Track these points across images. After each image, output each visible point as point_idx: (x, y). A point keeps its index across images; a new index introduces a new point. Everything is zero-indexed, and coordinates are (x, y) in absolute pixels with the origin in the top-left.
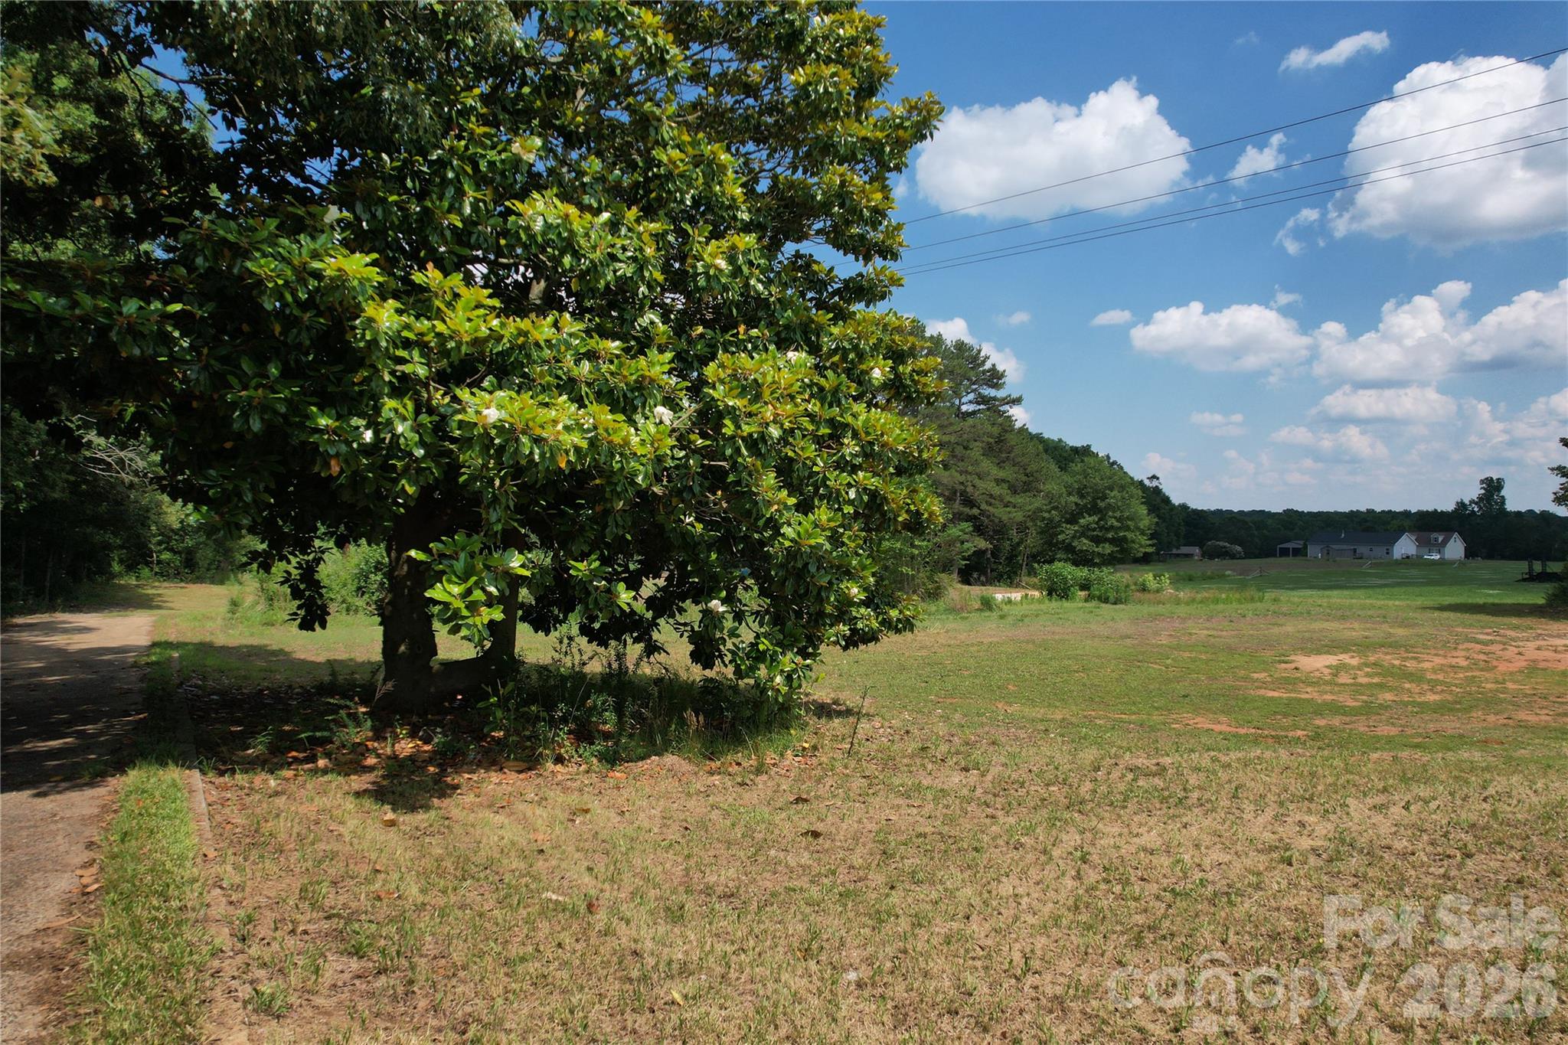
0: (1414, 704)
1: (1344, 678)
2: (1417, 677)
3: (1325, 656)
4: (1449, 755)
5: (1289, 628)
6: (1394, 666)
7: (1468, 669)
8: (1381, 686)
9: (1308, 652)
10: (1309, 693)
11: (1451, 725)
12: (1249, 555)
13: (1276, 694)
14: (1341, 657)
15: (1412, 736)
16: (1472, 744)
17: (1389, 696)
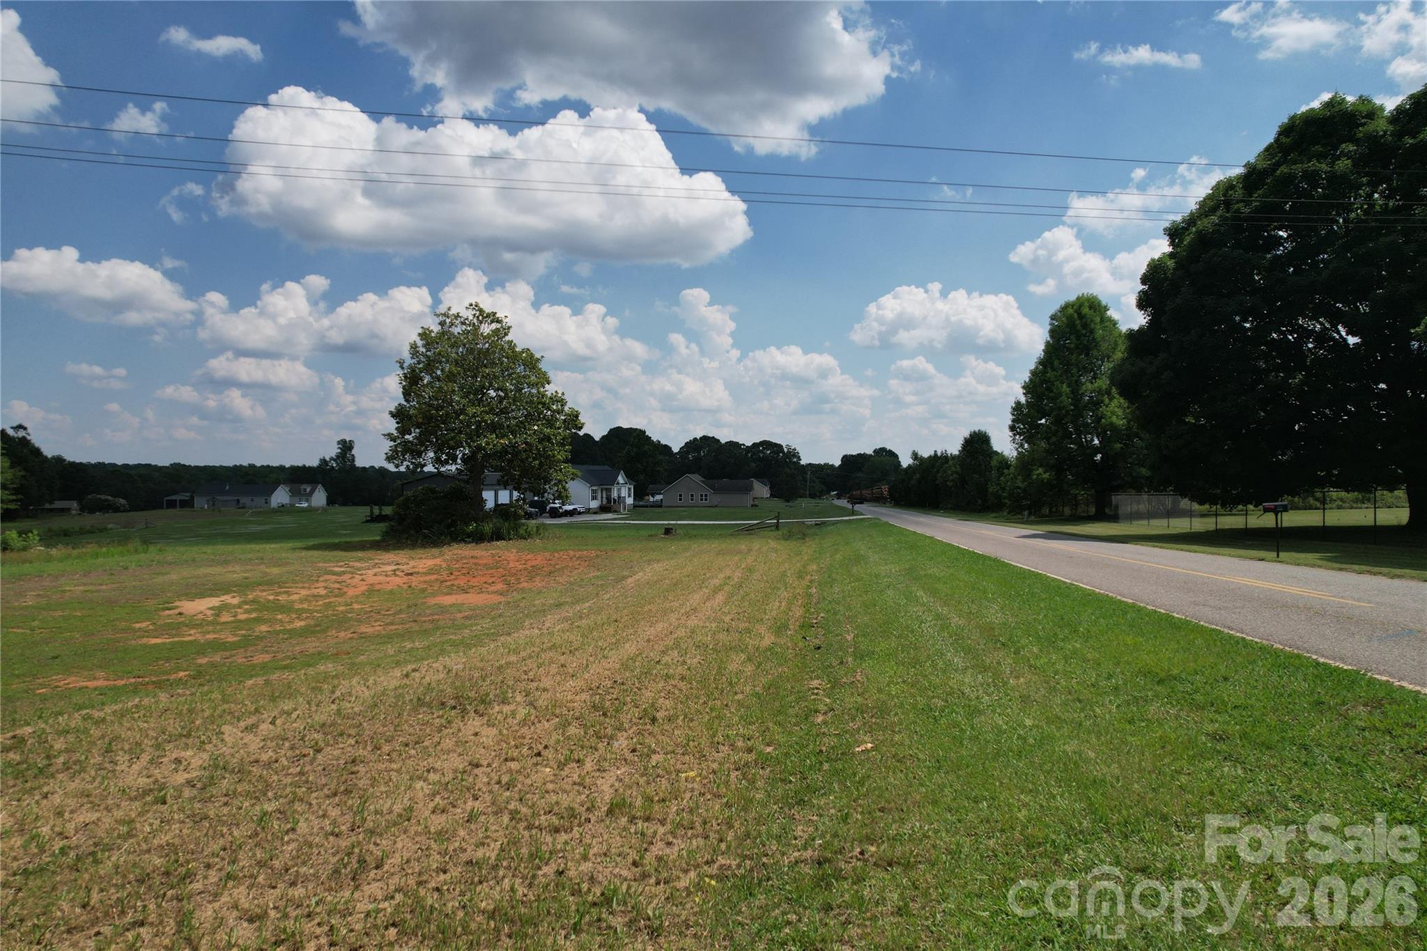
0: (285, 631)
1: (226, 617)
2: (287, 609)
3: (208, 600)
4: (311, 671)
5: (174, 577)
6: (269, 601)
7: (327, 596)
8: (258, 620)
9: (191, 597)
10: (192, 635)
11: (312, 645)
12: (134, 508)
13: (158, 641)
14: (223, 598)
15: (282, 660)
16: (328, 658)
17: (264, 628)
